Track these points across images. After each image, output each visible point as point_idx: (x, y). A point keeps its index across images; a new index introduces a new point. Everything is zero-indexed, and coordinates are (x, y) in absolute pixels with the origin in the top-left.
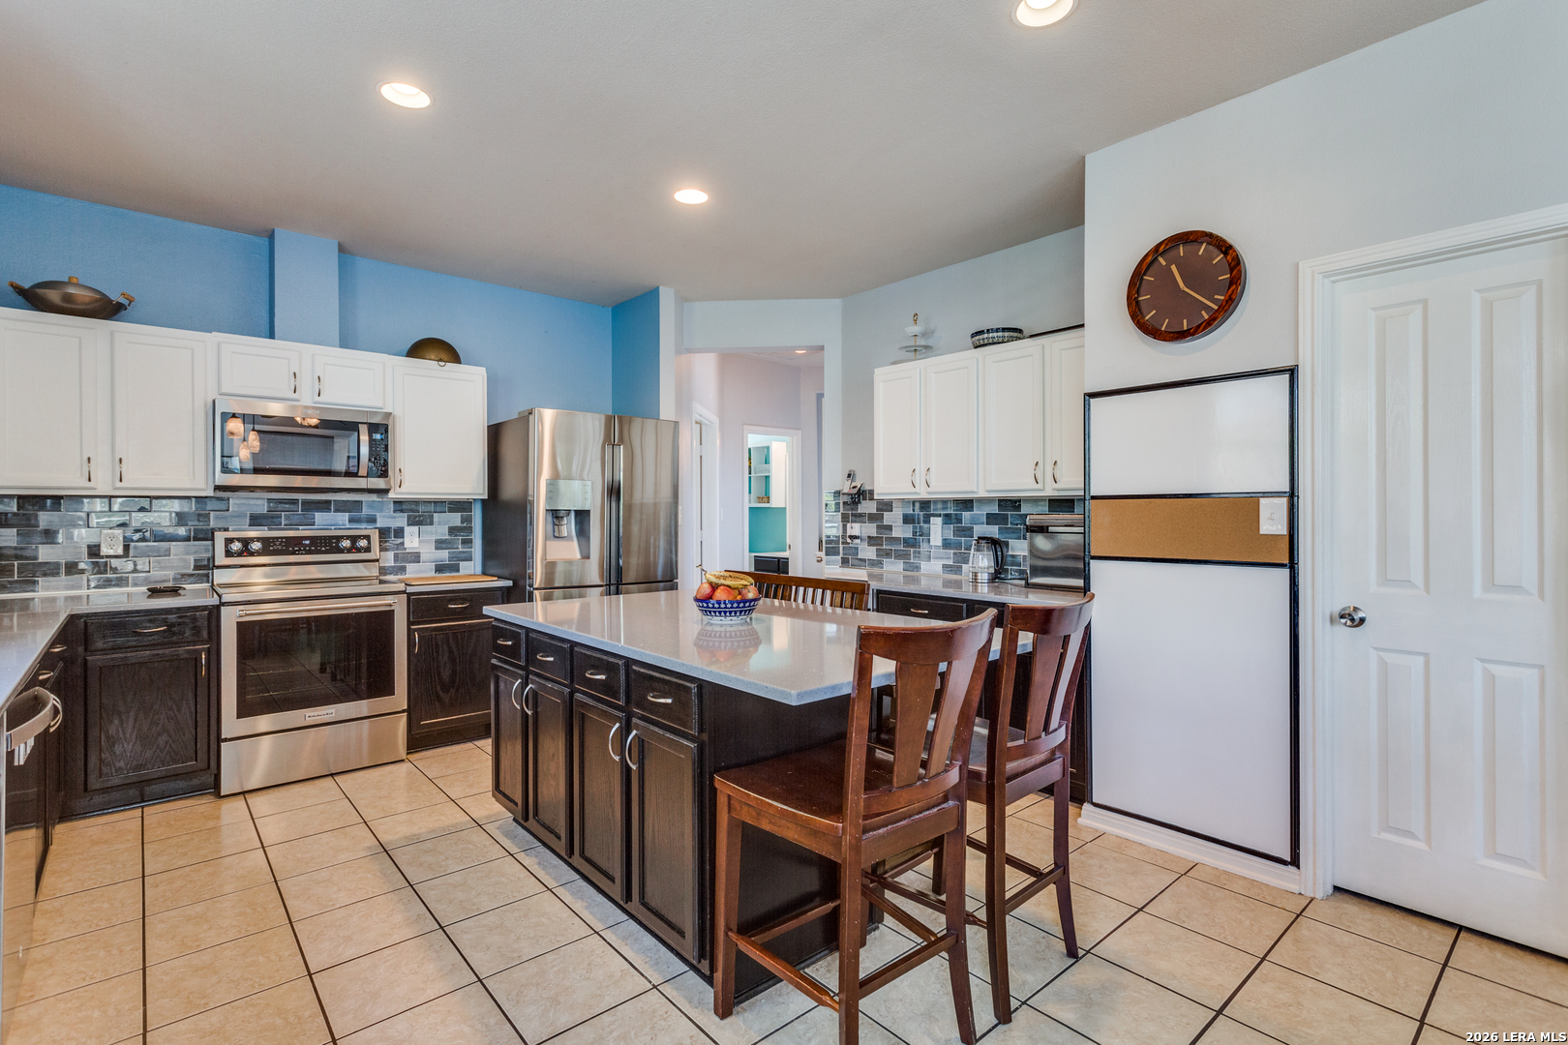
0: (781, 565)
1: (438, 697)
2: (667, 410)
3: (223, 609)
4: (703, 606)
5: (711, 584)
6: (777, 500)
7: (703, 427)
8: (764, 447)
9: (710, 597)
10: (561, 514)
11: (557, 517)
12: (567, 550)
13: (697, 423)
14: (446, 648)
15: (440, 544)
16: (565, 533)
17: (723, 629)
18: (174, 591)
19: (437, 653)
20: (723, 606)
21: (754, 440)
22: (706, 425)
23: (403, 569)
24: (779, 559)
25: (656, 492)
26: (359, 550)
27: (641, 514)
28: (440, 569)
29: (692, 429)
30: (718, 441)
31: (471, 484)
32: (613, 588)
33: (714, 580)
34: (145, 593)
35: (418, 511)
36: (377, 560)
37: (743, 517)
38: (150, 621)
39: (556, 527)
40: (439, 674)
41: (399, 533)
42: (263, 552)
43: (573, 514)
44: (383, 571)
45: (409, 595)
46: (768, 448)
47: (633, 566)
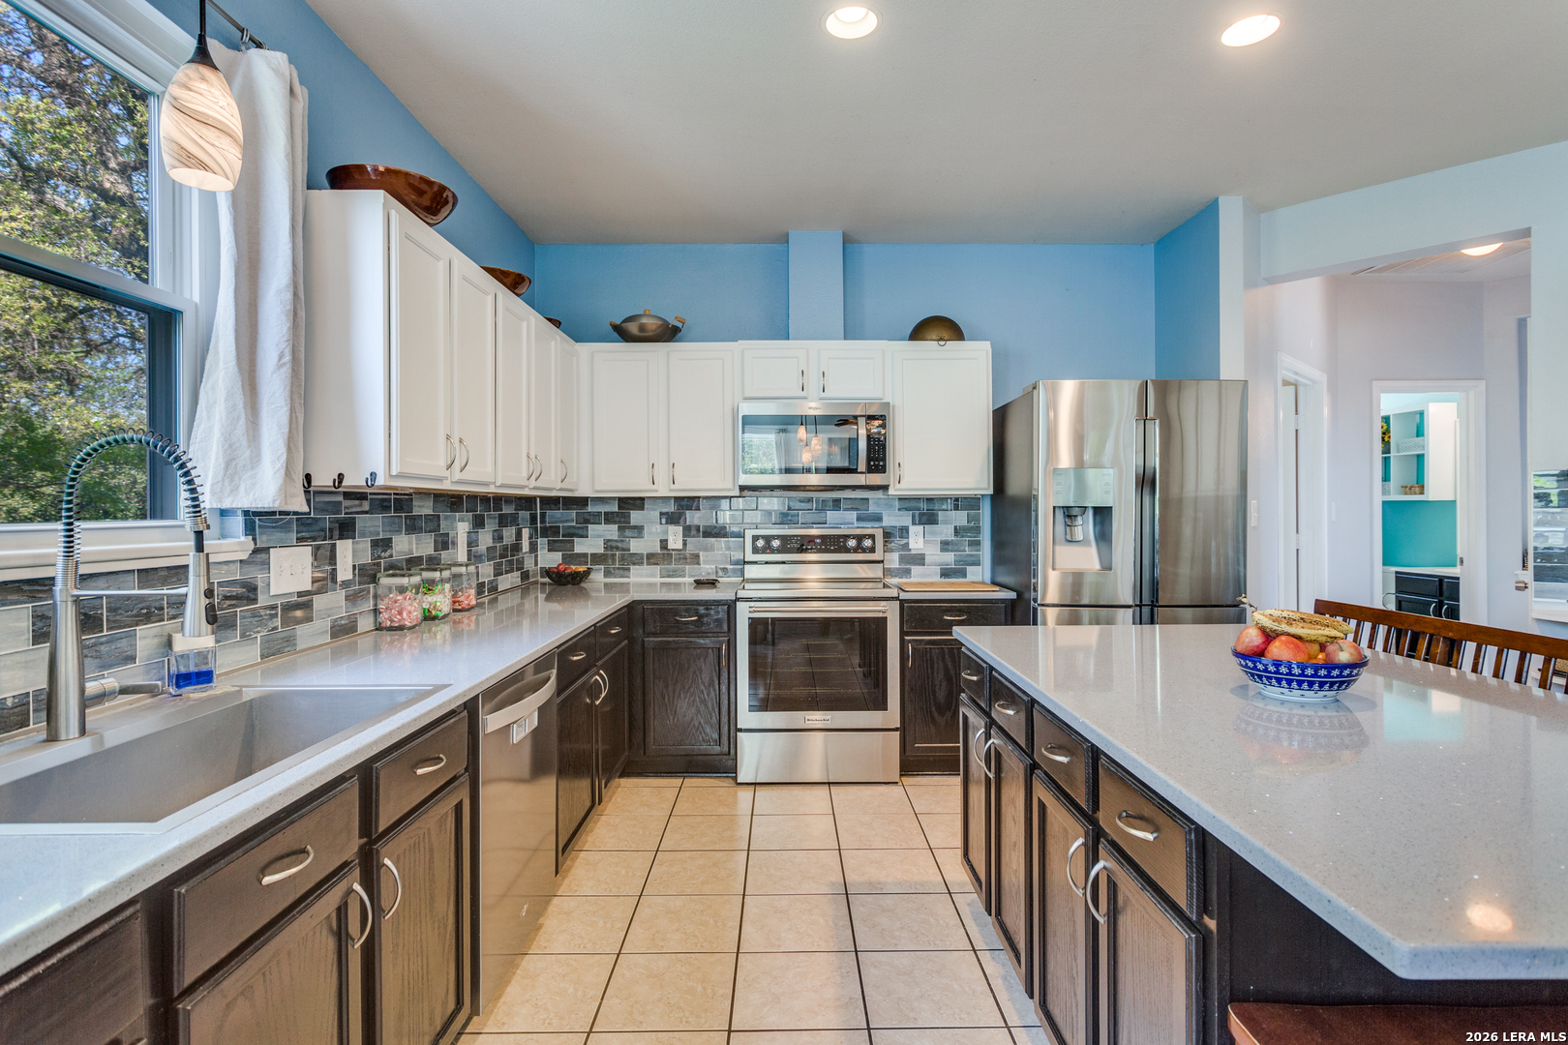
0: (1445, 592)
1: (933, 718)
2: (1231, 364)
3: (739, 605)
4: (1246, 666)
5: (1263, 630)
6: (1439, 486)
7: (1301, 390)
8: (1415, 413)
9: (1260, 653)
10: (1075, 512)
11: (1069, 516)
12: (1084, 558)
13: (1286, 383)
14: (941, 666)
15: (945, 546)
16: (1079, 536)
17: (1284, 710)
18: (712, 583)
19: (932, 668)
20: (1283, 670)
21: (1392, 403)
22: (1305, 385)
23: (907, 572)
24: (1441, 579)
25: (1218, 482)
26: (864, 551)
27: (1196, 511)
28: (946, 573)
29: (1276, 392)
30: (1326, 411)
31: (976, 479)
32: (1146, 610)
33: (1268, 623)
34: (691, 584)
35: (925, 509)
36: (882, 562)
37: (1372, 516)
38: (687, 610)
39: (1068, 528)
40: (934, 692)
41: (904, 531)
42: (780, 550)
43: (1090, 513)
44: (887, 572)
45: (902, 602)
46: (1421, 414)
47: (1183, 583)
